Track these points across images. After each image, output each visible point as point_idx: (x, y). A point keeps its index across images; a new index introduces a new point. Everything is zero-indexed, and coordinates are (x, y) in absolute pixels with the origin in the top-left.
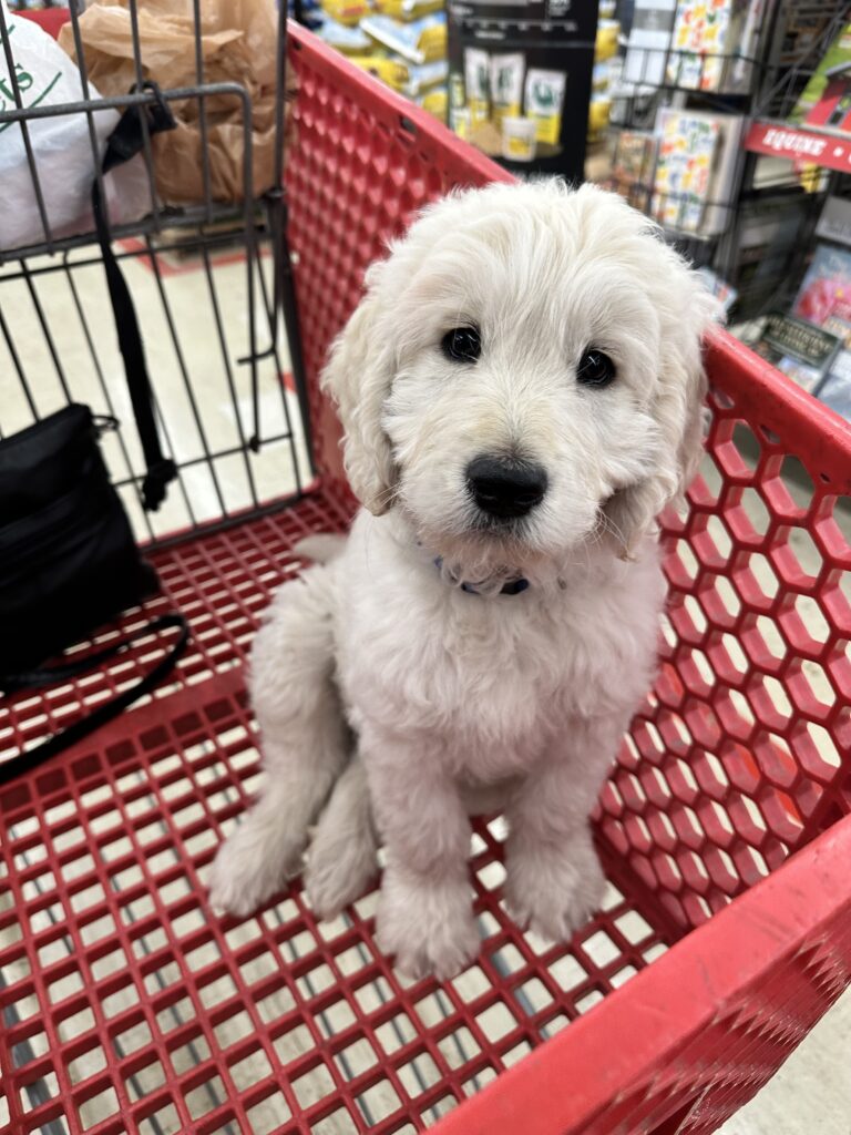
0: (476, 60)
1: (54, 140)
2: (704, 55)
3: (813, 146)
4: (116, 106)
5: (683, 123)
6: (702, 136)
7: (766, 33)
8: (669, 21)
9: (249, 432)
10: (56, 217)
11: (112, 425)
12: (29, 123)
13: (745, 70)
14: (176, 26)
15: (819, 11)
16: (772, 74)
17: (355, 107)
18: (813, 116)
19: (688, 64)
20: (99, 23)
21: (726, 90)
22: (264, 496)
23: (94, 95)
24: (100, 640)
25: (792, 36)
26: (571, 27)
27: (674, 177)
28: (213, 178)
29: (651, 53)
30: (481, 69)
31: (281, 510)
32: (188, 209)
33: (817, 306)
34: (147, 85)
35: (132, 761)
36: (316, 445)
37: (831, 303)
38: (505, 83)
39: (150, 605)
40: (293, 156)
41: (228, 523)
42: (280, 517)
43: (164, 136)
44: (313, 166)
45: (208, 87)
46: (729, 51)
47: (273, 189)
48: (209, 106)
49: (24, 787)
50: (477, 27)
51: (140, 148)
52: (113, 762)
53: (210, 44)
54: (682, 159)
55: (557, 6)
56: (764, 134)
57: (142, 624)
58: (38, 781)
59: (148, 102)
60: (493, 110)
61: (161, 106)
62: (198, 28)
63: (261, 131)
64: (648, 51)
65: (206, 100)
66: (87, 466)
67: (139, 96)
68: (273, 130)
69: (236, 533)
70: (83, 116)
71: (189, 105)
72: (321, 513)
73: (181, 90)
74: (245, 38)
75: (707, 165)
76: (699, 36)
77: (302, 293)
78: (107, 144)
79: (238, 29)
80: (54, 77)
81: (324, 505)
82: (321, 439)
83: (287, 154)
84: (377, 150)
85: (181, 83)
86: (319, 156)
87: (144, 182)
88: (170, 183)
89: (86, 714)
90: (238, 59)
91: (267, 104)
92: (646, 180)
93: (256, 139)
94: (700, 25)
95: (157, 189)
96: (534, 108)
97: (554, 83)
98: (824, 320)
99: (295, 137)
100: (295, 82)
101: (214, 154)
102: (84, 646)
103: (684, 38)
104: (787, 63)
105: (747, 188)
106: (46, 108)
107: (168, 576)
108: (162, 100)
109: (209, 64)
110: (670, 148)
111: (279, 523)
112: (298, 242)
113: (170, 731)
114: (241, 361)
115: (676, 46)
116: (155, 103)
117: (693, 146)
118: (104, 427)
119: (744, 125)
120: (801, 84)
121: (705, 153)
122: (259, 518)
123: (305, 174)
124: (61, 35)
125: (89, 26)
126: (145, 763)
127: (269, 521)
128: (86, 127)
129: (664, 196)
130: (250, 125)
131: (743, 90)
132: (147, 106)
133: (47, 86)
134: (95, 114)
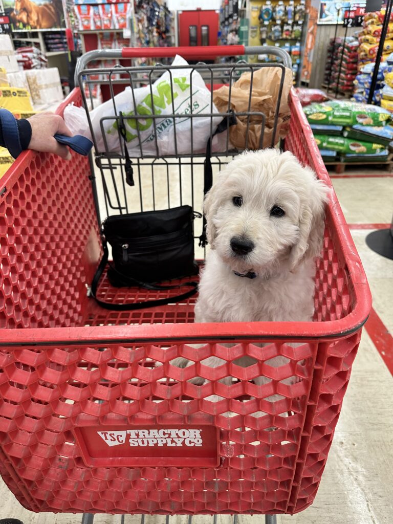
4: (223, 116)
10: (196, 147)
11: (199, 216)
12: (193, 118)
20: (224, 91)
28: (249, 141)
32: (239, 150)
34: (230, 111)
43: (235, 126)
45: (251, 113)
49: (129, 314)
51: (226, 128)
58: (133, 314)
61: (234, 117)
63: (270, 128)
67: (228, 114)
68: (273, 129)
73: (242, 113)
78: (216, 128)
80: (206, 106)
87: (226, 140)
101: (251, 134)
109: (259, 105)
113: (176, 315)
116: (232, 117)
125: (220, 92)
126: (163, 321)
128: (210, 121)
130: (265, 125)
132: (230, 117)
133: (203, 108)
134: (213, 118)
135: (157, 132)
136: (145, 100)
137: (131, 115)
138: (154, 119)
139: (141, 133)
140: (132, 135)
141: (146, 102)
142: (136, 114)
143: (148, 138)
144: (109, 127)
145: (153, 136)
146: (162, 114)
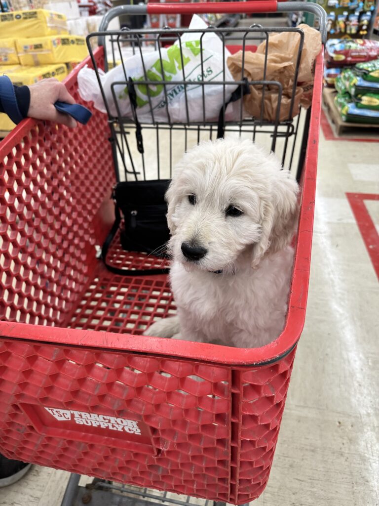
1: (215, 91)
4: (237, 84)
10: (209, 115)
12: (205, 86)
34: (245, 79)
35: (159, 288)
45: (266, 82)
51: (240, 98)
52: (155, 286)
53: (274, 67)
67: (242, 82)
68: (291, 99)
70: (222, 86)
80: (220, 72)
87: (240, 109)
106: (211, 82)
109: (280, 73)
126: (162, 290)
128: (222, 90)
132: (244, 86)
133: (217, 75)
135: (168, 98)
136: (155, 65)
137: (141, 80)
138: (164, 85)
139: (152, 99)
140: (142, 101)
141: (156, 67)
142: (146, 79)
143: (159, 104)
144: (121, 92)
145: (164, 102)
146: (173, 80)
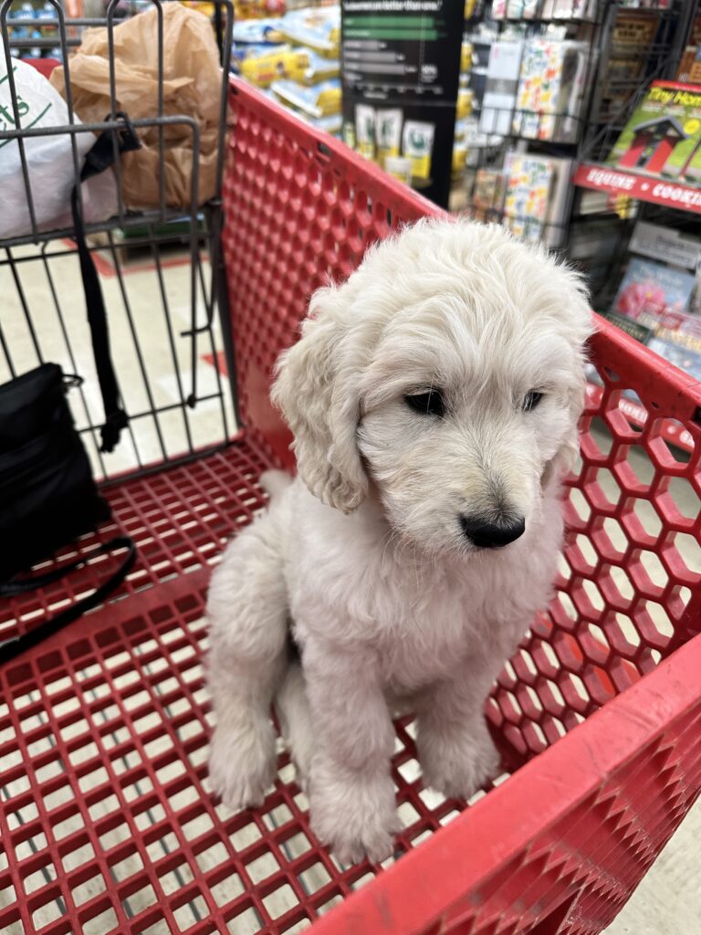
0: (364, 114)
1: (44, 154)
2: (541, 114)
3: (625, 182)
4: (93, 130)
5: (526, 163)
6: (540, 174)
7: (588, 98)
8: (514, 87)
9: (187, 391)
10: (41, 214)
11: (77, 382)
12: (25, 140)
13: (573, 125)
14: (141, 73)
15: (626, 83)
16: (593, 129)
17: (281, 138)
18: (626, 160)
19: (529, 120)
20: (83, 69)
21: (558, 140)
22: (198, 443)
23: (77, 121)
24: (61, 559)
25: (607, 101)
26: (438, 90)
27: (519, 204)
28: (168, 189)
29: (500, 112)
30: (368, 121)
31: (212, 455)
32: (146, 212)
33: (632, 305)
34: (119, 115)
35: (89, 656)
36: (242, 402)
37: (642, 302)
38: (387, 131)
39: (103, 530)
40: (229, 176)
41: (169, 465)
42: (210, 460)
43: (130, 155)
44: (245, 183)
45: (166, 118)
46: (560, 111)
47: (214, 199)
48: (166, 135)
50: (365, 89)
51: (110, 163)
52: (72, 657)
53: (170, 87)
54: (525, 191)
55: (427, 75)
56: (587, 172)
57: (97, 546)
59: (120, 127)
60: (378, 151)
61: (130, 131)
62: (161, 75)
63: (206, 154)
64: (498, 110)
65: (164, 128)
66: (57, 415)
67: (112, 123)
68: (216, 153)
69: (174, 473)
70: (68, 137)
71: (149, 133)
72: (244, 457)
73: (145, 120)
74: (195, 84)
75: (545, 195)
76: (536, 99)
77: (233, 283)
78: (85, 159)
79: (190, 77)
80: (45, 107)
81: (247, 450)
82: (246, 398)
83: (225, 173)
84: (299, 168)
85: (144, 115)
86: (250, 175)
87: (113, 190)
88: (133, 191)
89: (50, 618)
90: (189, 100)
91: (211, 133)
92: (498, 206)
93: (202, 160)
94: (538, 91)
95: (123, 196)
96: (410, 150)
97: (426, 132)
98: (637, 315)
99: (231, 160)
100: (233, 119)
101: (169, 170)
102: (48, 563)
103: (526, 99)
104: (603, 121)
105: (575, 213)
106: (40, 129)
107: (118, 507)
108: (131, 127)
109: (167, 103)
110: (516, 182)
111: (210, 465)
112: (231, 243)
113: (121, 631)
114: (184, 334)
115: (520, 106)
116: (125, 130)
117: (534, 181)
118: (70, 384)
119: (572, 166)
120: (615, 137)
121: (544, 186)
122: (194, 461)
123: (238, 189)
124: (52, 75)
125: (76, 70)
126: (100, 658)
127: (202, 463)
128: (70, 145)
129: (512, 218)
130: (197, 149)
131: (571, 139)
132: (118, 132)
133: (40, 113)
134: (77, 135)
